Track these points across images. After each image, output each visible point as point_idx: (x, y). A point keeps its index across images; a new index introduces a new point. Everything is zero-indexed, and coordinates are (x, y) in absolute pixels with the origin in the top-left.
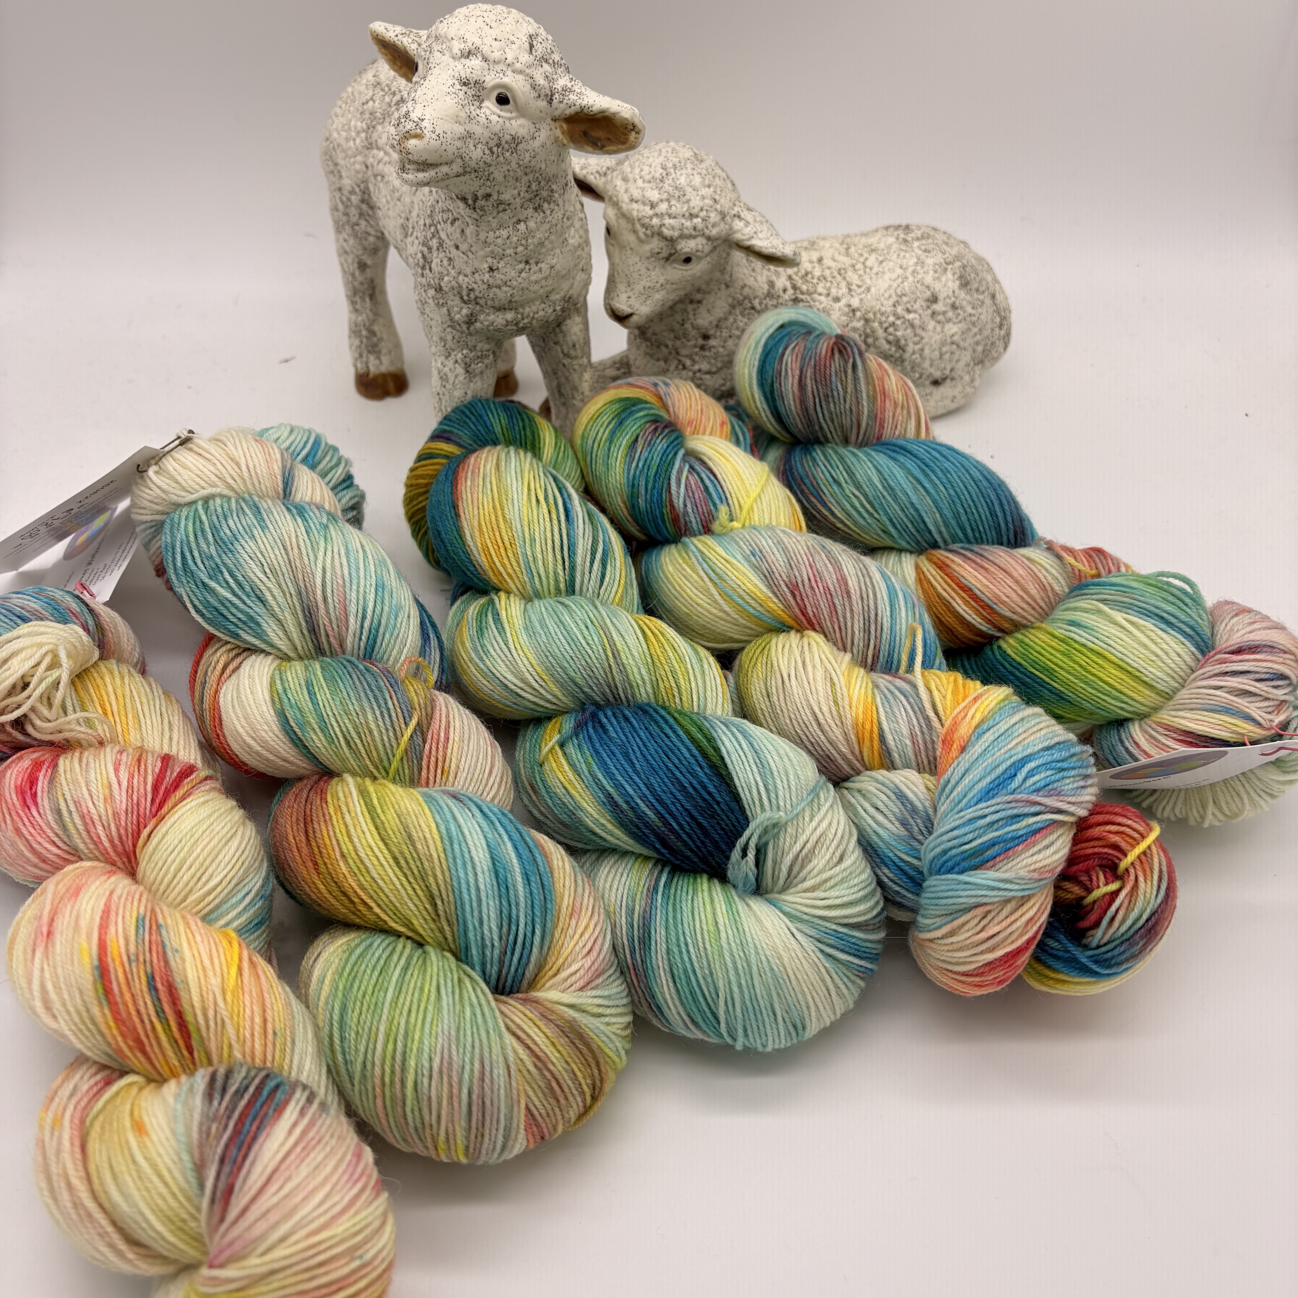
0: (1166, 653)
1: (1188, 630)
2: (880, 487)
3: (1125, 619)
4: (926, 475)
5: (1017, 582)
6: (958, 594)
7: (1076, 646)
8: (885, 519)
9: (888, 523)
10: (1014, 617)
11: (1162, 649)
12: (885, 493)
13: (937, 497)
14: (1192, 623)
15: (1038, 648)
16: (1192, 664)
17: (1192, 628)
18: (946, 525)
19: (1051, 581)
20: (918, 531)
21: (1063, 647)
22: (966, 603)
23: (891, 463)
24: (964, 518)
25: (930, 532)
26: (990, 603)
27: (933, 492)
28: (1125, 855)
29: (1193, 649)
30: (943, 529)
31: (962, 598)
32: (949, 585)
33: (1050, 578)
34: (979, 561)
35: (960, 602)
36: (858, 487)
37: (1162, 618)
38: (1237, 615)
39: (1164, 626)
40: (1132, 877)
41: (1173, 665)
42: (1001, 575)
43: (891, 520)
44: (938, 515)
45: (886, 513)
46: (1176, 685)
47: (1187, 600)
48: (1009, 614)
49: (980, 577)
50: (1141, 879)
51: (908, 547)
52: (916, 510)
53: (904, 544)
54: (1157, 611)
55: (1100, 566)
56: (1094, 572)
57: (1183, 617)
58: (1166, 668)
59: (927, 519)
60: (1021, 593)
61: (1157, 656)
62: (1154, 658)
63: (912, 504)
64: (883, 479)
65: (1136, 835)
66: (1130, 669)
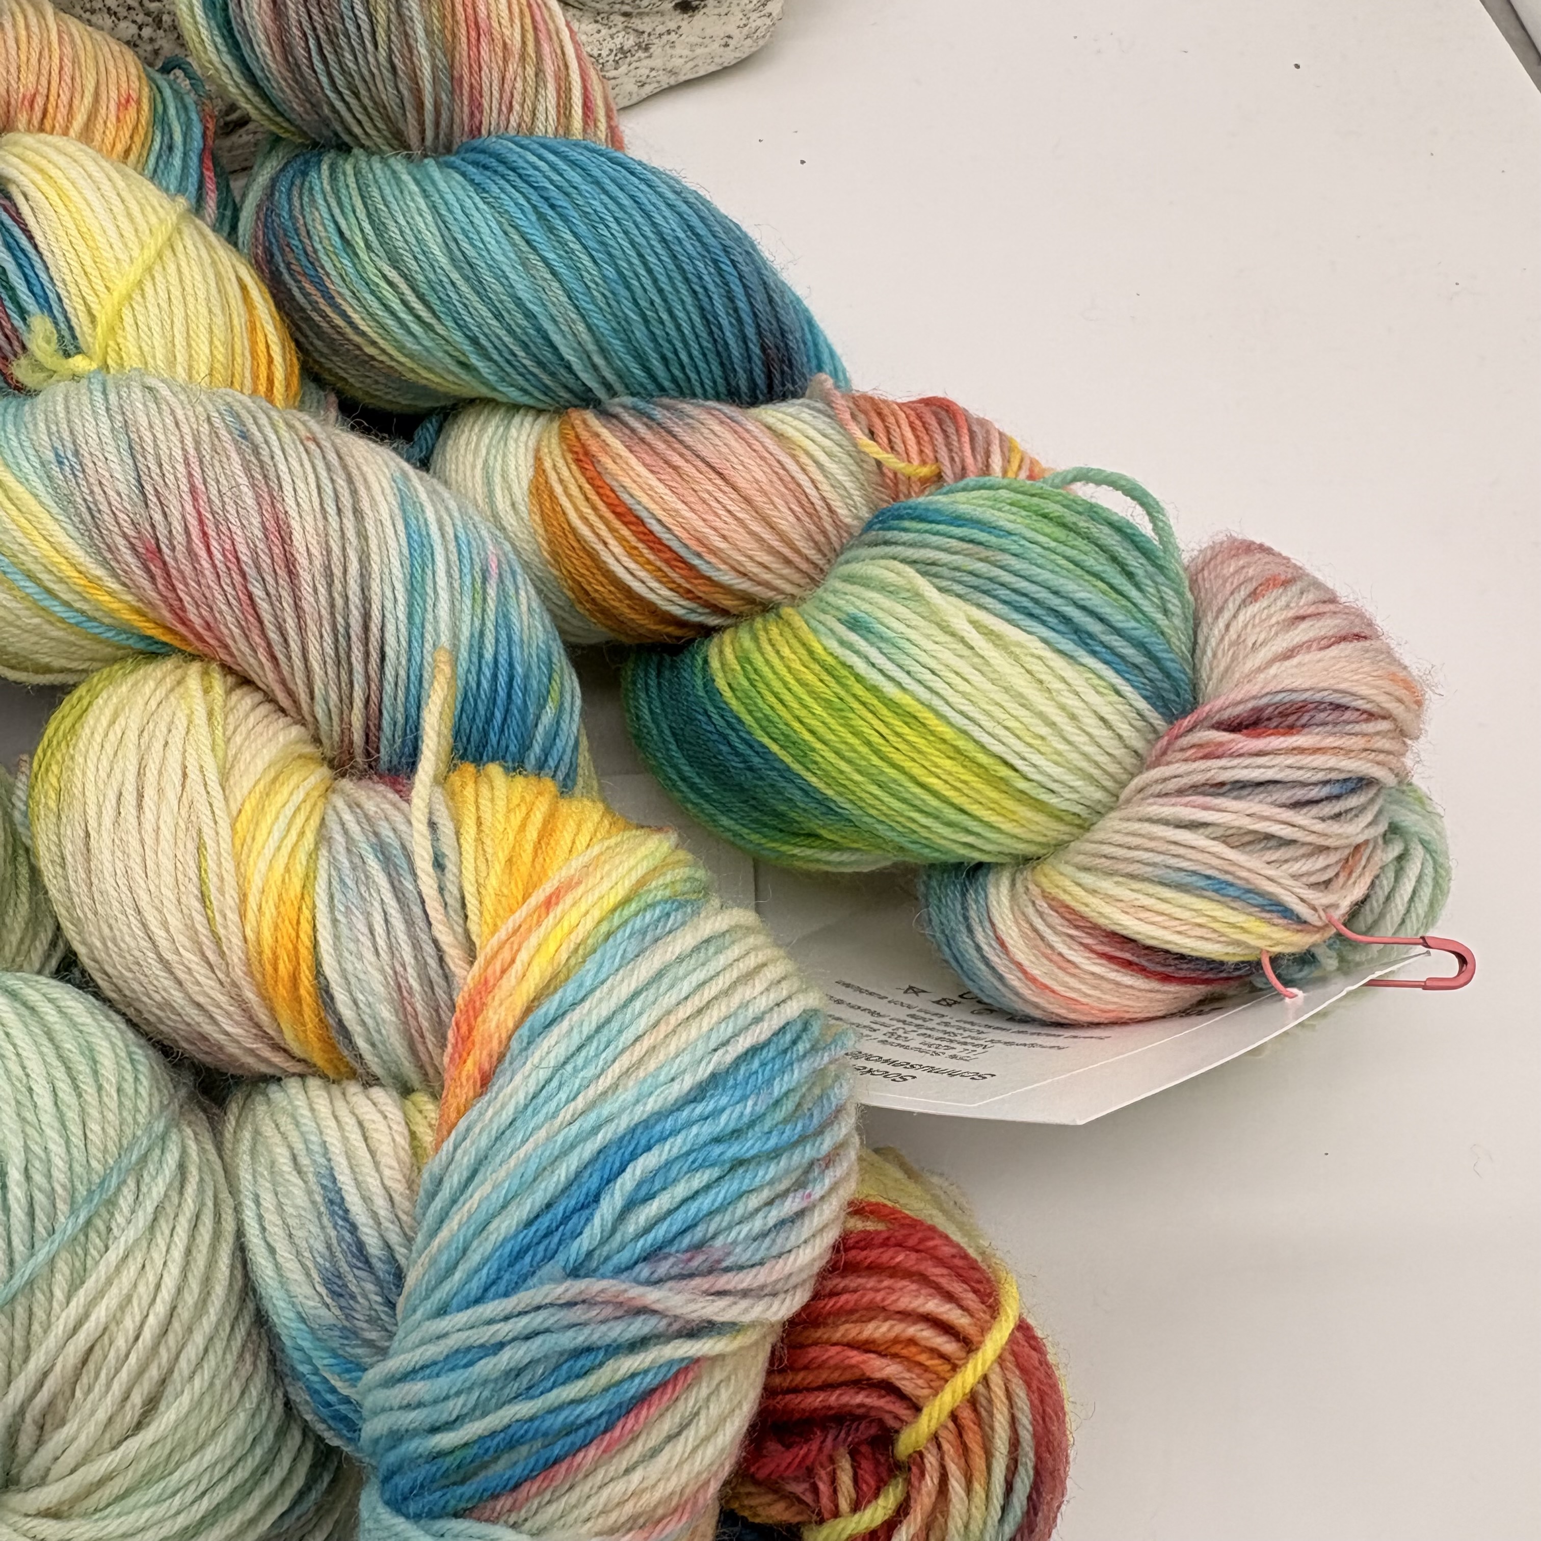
0: (1073, 717)
1: (1129, 651)
2: (444, 261)
3: (974, 623)
4: (551, 229)
5: (747, 500)
6: (612, 530)
7: (859, 690)
8: (458, 337)
9: (467, 347)
10: (744, 585)
11: (1063, 707)
12: (455, 276)
13: (575, 285)
14: (1141, 632)
15: (777, 686)
16: (1139, 744)
17: (1139, 645)
18: (603, 351)
19: (830, 494)
20: (540, 364)
21: (829, 689)
22: (631, 552)
23: (472, 200)
24: (640, 333)
25: (569, 368)
26: (683, 552)
27: (562, 270)
28: (917, 1409)
29: (1143, 705)
30: (598, 360)
31: (621, 540)
32: (595, 508)
33: (825, 487)
34: (661, 446)
35: (618, 550)
36: (395, 262)
37: (1066, 620)
38: (1254, 596)
39: (1068, 646)
40: (930, 1483)
41: (1091, 749)
42: (707, 484)
43: (474, 341)
44: (581, 327)
45: (461, 326)
46: (1099, 795)
47: (1134, 561)
48: (728, 578)
49: (661, 489)
50: (956, 1486)
51: (525, 400)
52: (529, 315)
53: (515, 395)
54: (1055, 602)
55: (943, 454)
56: (925, 471)
57: (1118, 618)
58: (1074, 756)
59: (556, 338)
60: (756, 527)
61: (1052, 725)
62: (1044, 731)
63: (518, 302)
64: (450, 244)
65: (949, 1346)
66: (983, 758)
